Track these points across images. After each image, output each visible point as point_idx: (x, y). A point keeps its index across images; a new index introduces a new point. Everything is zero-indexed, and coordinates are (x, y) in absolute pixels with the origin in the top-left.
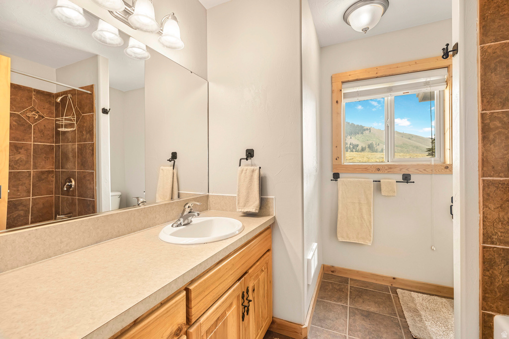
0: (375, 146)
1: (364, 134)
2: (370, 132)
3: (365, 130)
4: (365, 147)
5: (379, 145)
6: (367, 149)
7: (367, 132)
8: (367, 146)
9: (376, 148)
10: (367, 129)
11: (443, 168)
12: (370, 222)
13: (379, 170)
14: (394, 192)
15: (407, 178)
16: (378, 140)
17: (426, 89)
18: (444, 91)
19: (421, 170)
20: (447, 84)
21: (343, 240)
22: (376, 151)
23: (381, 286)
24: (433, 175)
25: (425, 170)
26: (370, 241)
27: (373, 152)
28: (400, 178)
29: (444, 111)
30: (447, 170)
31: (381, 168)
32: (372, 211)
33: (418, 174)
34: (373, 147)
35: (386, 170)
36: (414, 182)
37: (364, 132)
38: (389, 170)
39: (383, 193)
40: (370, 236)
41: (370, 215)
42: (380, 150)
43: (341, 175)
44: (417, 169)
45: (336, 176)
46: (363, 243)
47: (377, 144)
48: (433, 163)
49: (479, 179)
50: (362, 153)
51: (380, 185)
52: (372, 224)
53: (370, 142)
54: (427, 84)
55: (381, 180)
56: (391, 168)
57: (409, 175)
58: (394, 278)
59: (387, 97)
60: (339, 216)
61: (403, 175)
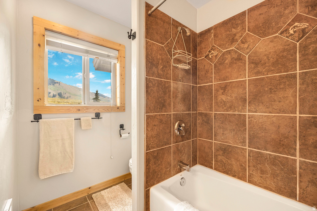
0: (63, 94)
1: (55, 85)
2: (59, 85)
3: (56, 83)
4: (56, 95)
5: (65, 94)
6: (57, 96)
7: (57, 85)
8: (57, 94)
9: (63, 96)
10: (57, 83)
11: (117, 108)
12: (72, 153)
13: (79, 110)
14: (91, 126)
15: (98, 116)
16: (65, 91)
17: (108, 59)
18: (116, 64)
19: (106, 110)
20: (118, 60)
21: (46, 177)
22: (64, 98)
23: (81, 199)
24: (112, 113)
25: (108, 110)
26: (72, 168)
27: (61, 98)
28: (94, 116)
29: (116, 76)
30: (118, 110)
31: (81, 108)
32: (74, 144)
33: (104, 112)
34: (61, 95)
35: (85, 110)
36: (102, 118)
37: (55, 84)
38: (87, 110)
39: (83, 128)
40: (73, 164)
41: (72, 147)
42: (66, 97)
43: (43, 116)
44: (104, 109)
45: (37, 117)
46: (66, 172)
47: (64, 93)
48: (112, 106)
49: (144, 115)
50: (54, 98)
51: (80, 122)
52: (74, 154)
53: (59, 91)
54: (108, 56)
55: (81, 118)
56: (87, 109)
57: (99, 113)
58: (90, 188)
59: (85, 56)
60: (41, 155)
61: (96, 113)
